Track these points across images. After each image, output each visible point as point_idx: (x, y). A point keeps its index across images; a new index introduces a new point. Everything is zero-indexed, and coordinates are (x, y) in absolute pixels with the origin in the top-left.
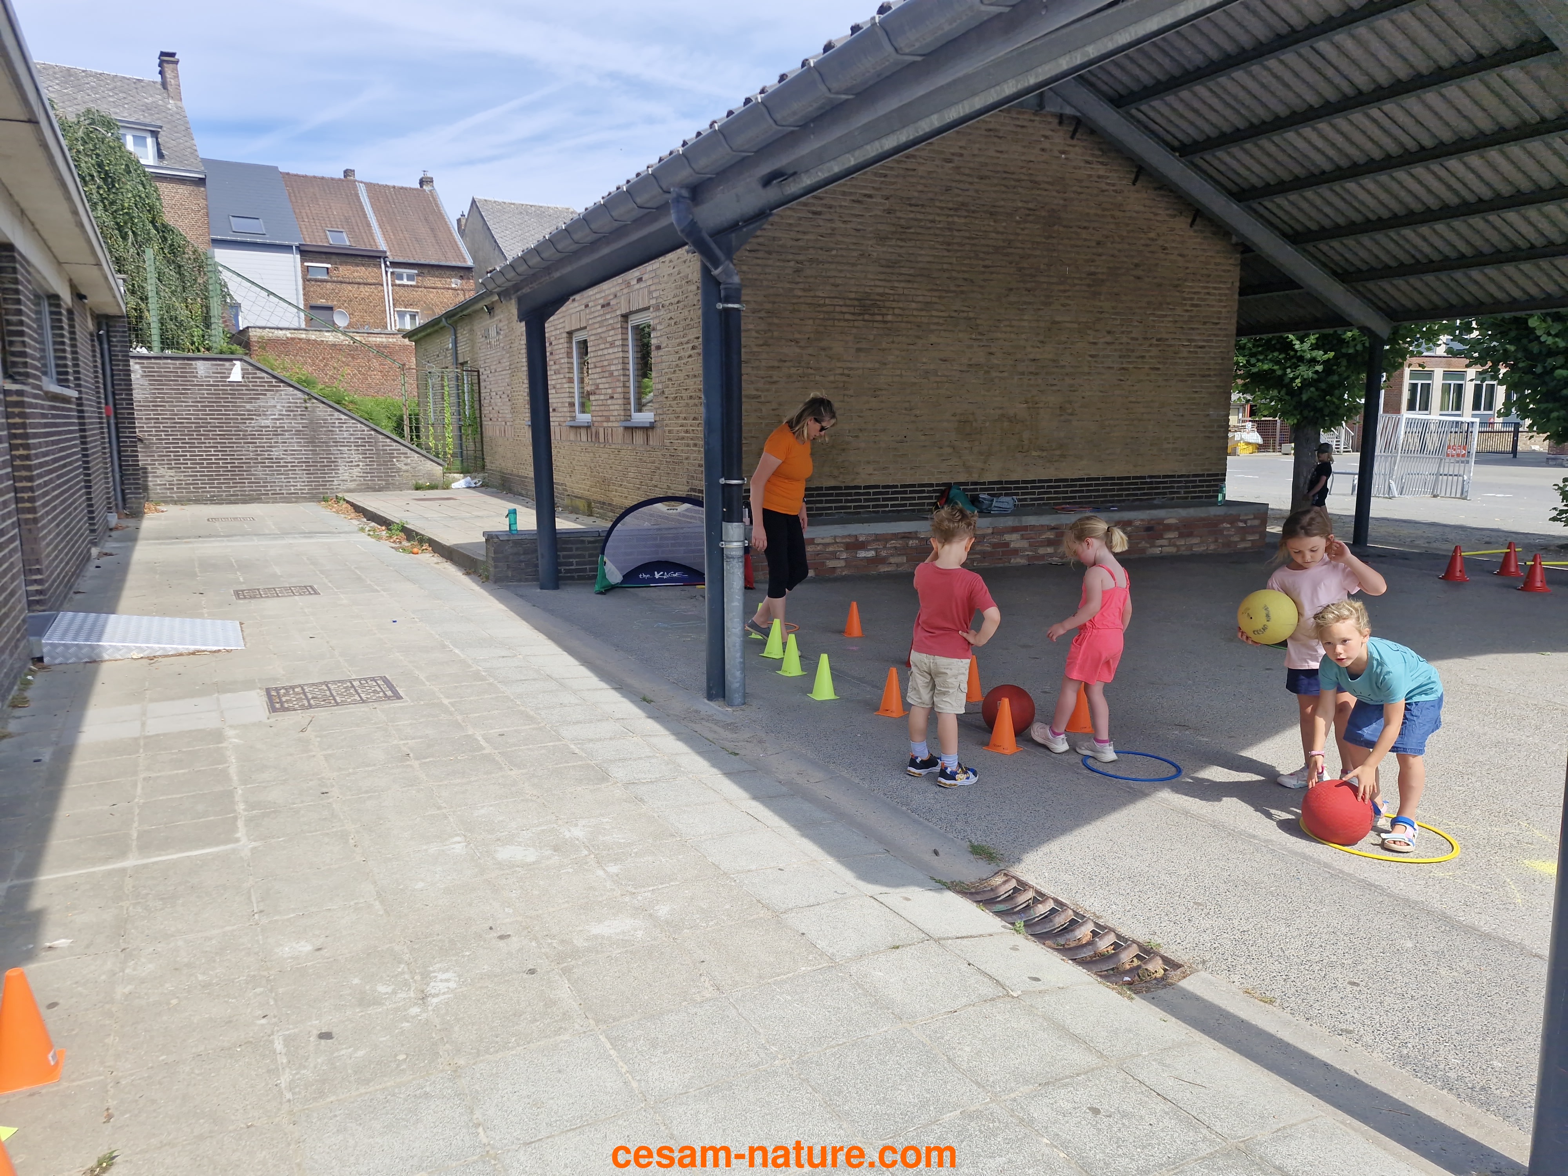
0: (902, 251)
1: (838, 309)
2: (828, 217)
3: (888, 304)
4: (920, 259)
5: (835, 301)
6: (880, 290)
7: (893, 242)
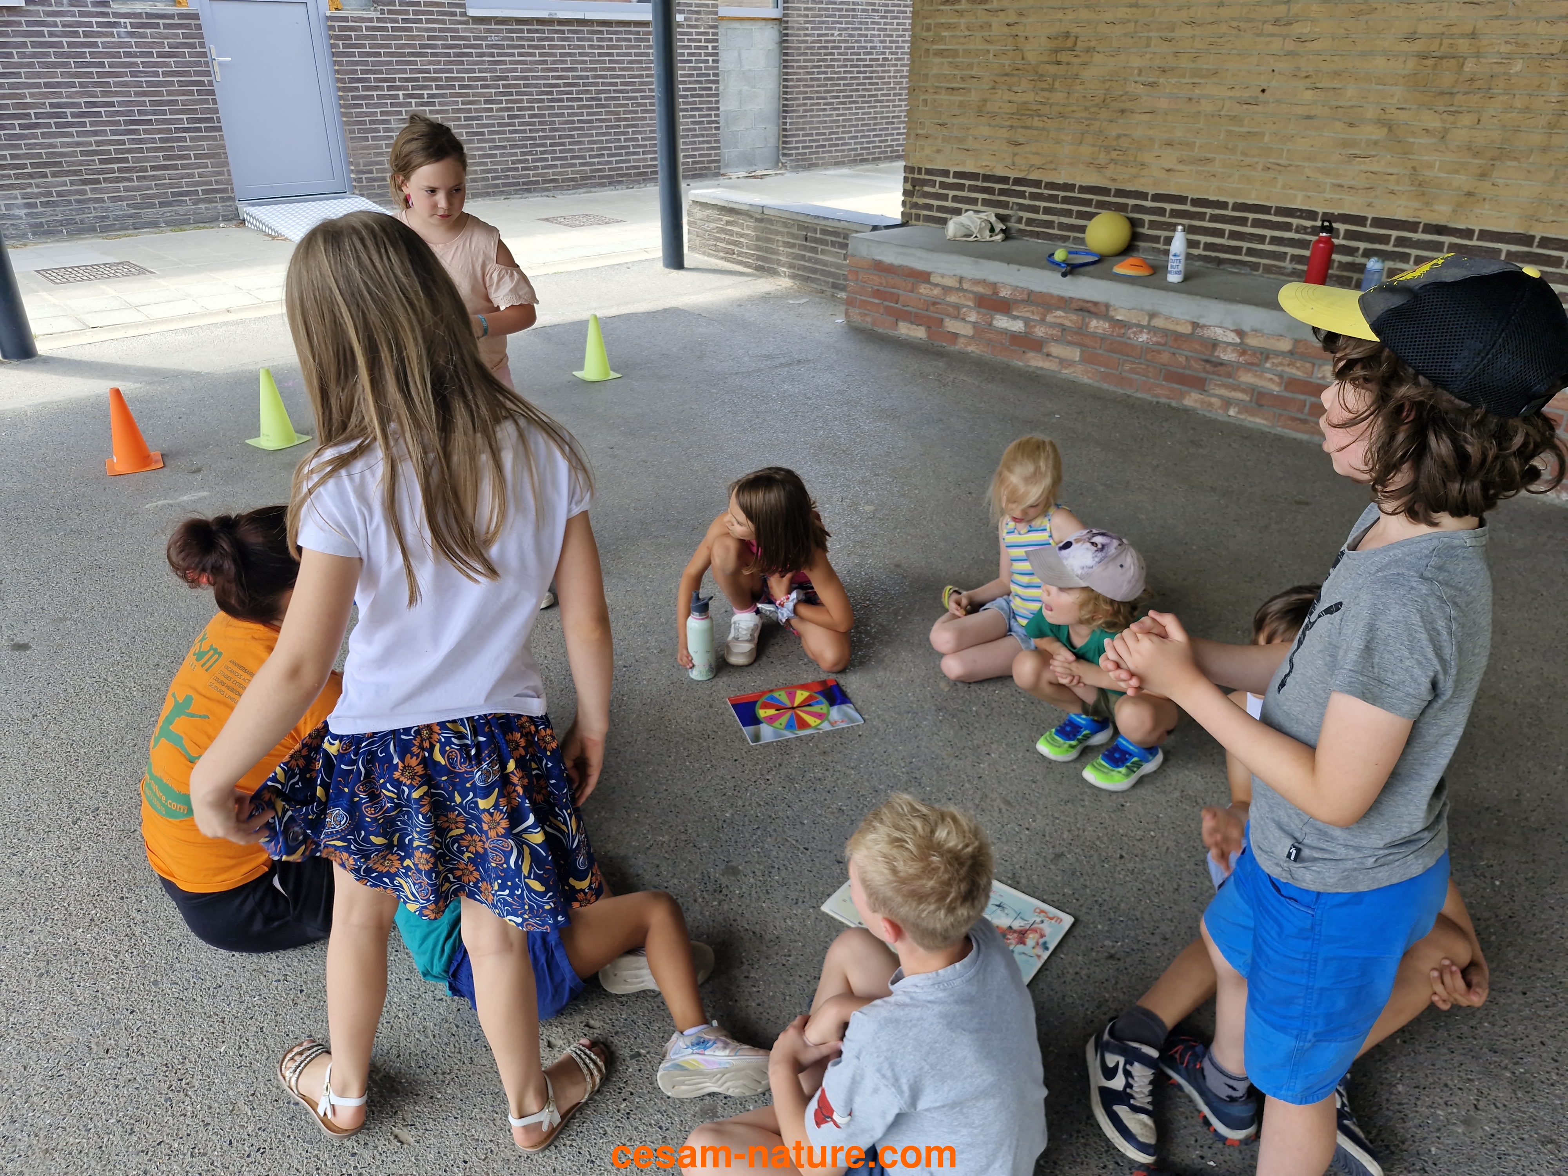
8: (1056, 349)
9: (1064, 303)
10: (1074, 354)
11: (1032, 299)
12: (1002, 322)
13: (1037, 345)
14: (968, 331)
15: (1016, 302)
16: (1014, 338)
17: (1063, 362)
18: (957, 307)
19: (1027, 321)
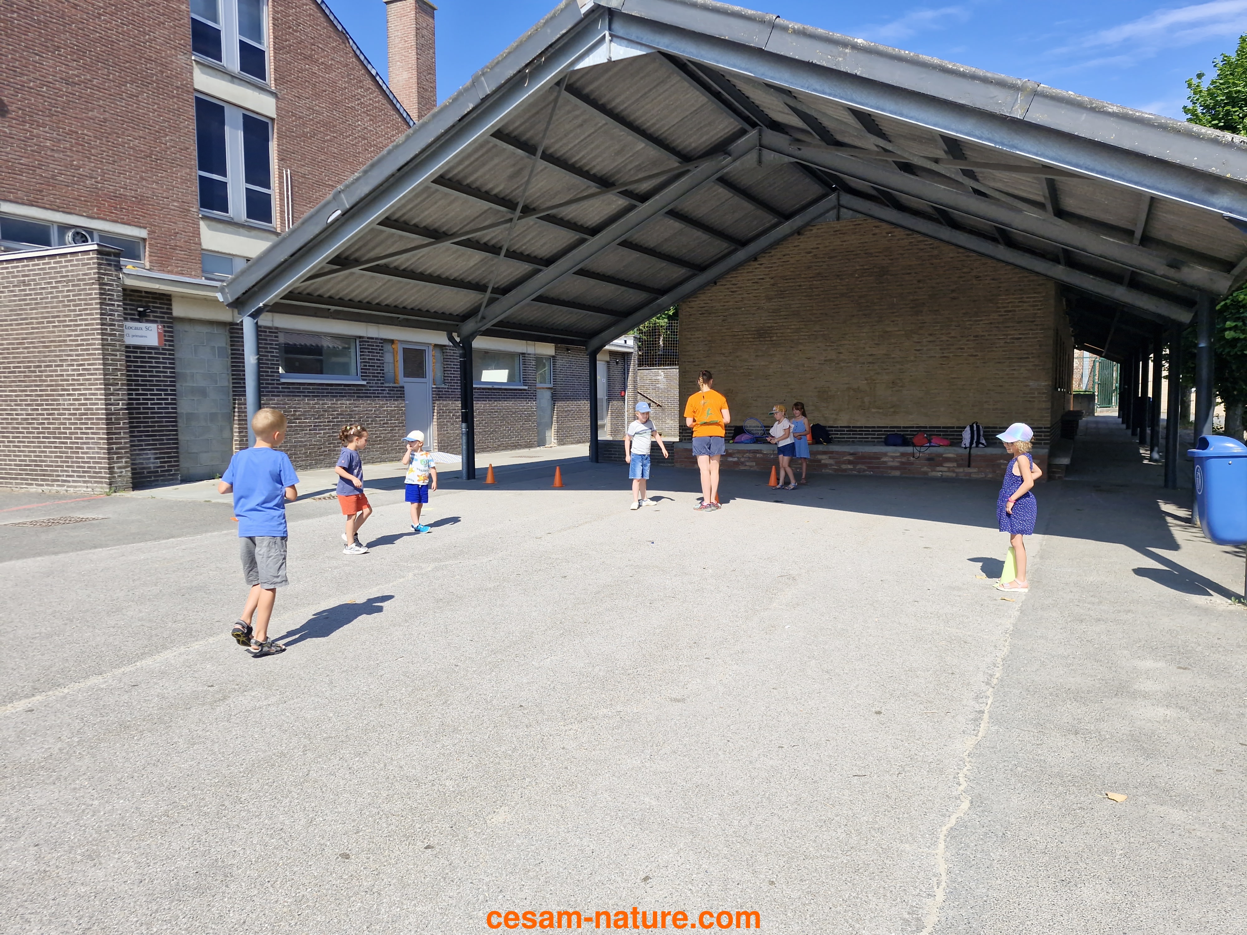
0: (782, 303)
1: (745, 336)
2: (740, 292)
3: (773, 331)
4: (792, 306)
5: (744, 333)
6: (769, 325)
7: (776, 300)
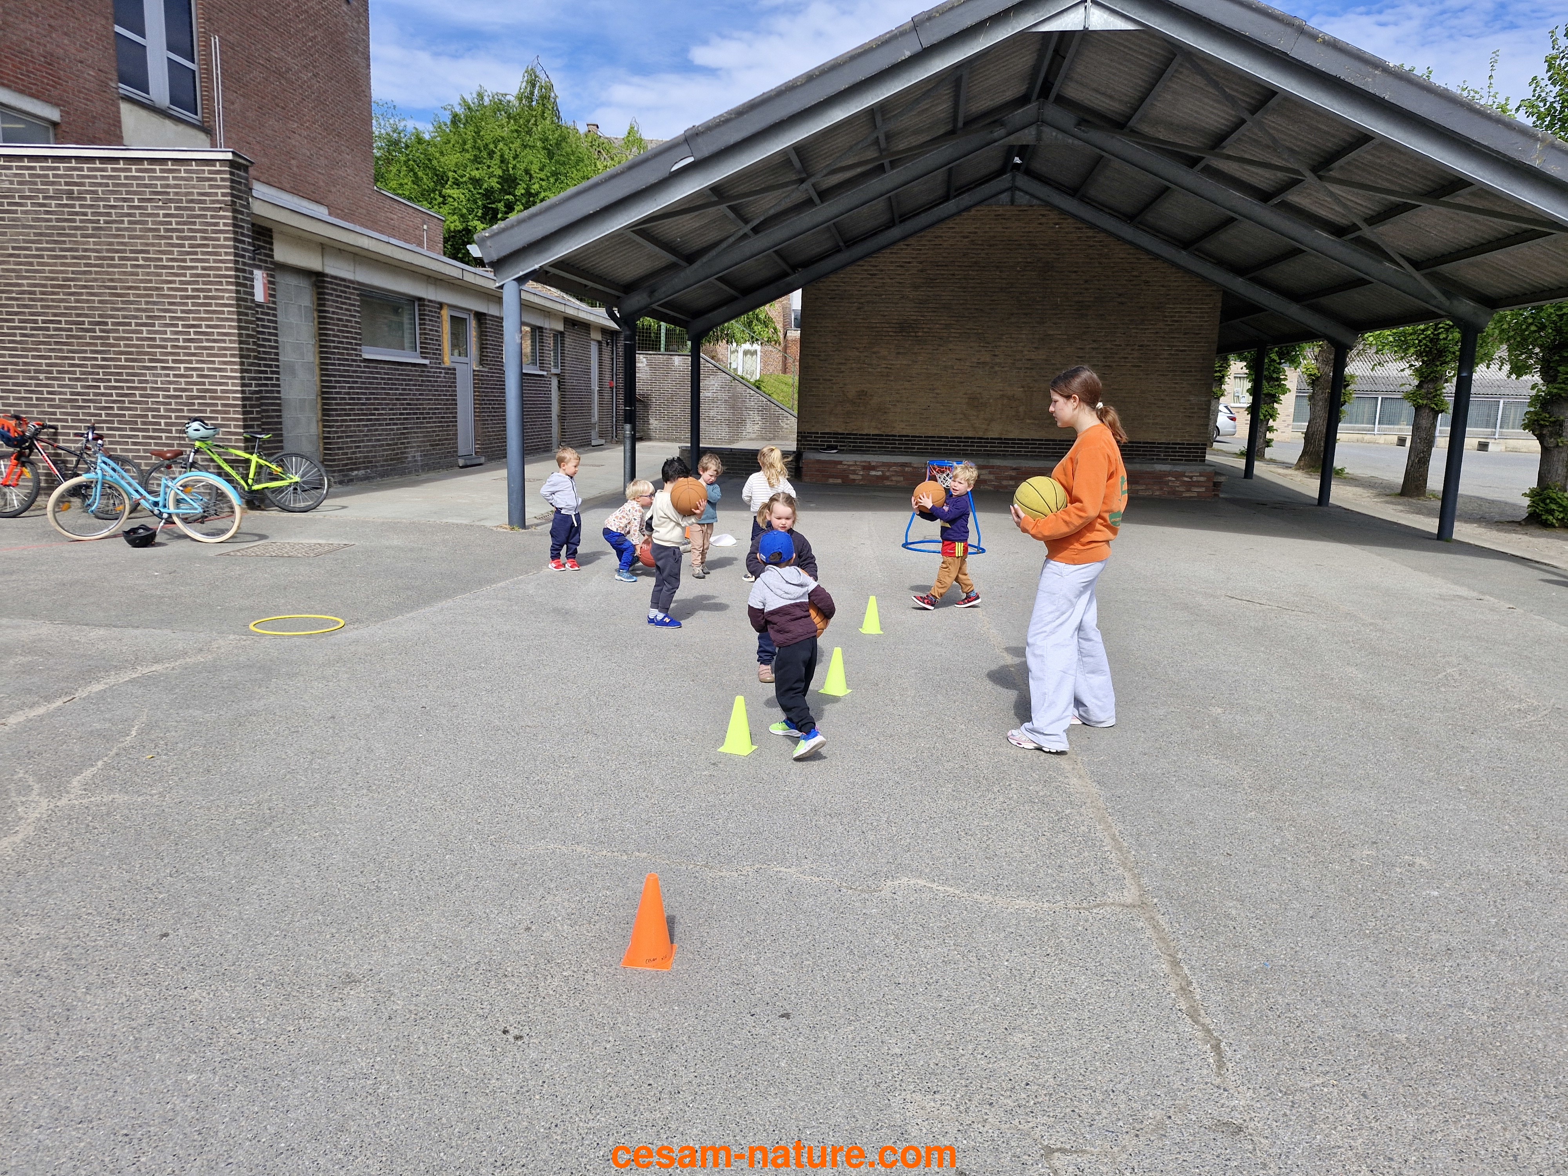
1: (885, 329)
4: (943, 298)
6: (915, 318)
7: (924, 289)
8: (894, 478)
9: (895, 464)
10: (902, 479)
11: (884, 464)
12: (873, 473)
13: (887, 478)
14: (860, 477)
15: (878, 467)
16: (877, 477)
17: (897, 481)
18: (854, 471)
19: (882, 471)
